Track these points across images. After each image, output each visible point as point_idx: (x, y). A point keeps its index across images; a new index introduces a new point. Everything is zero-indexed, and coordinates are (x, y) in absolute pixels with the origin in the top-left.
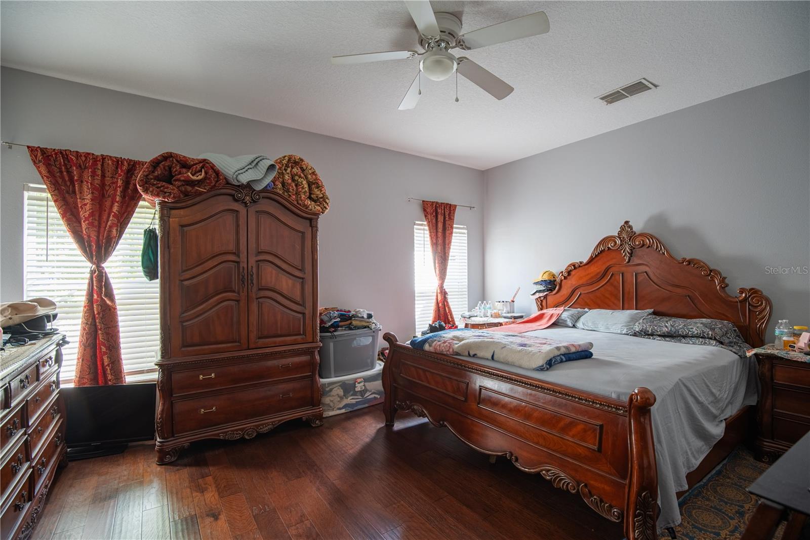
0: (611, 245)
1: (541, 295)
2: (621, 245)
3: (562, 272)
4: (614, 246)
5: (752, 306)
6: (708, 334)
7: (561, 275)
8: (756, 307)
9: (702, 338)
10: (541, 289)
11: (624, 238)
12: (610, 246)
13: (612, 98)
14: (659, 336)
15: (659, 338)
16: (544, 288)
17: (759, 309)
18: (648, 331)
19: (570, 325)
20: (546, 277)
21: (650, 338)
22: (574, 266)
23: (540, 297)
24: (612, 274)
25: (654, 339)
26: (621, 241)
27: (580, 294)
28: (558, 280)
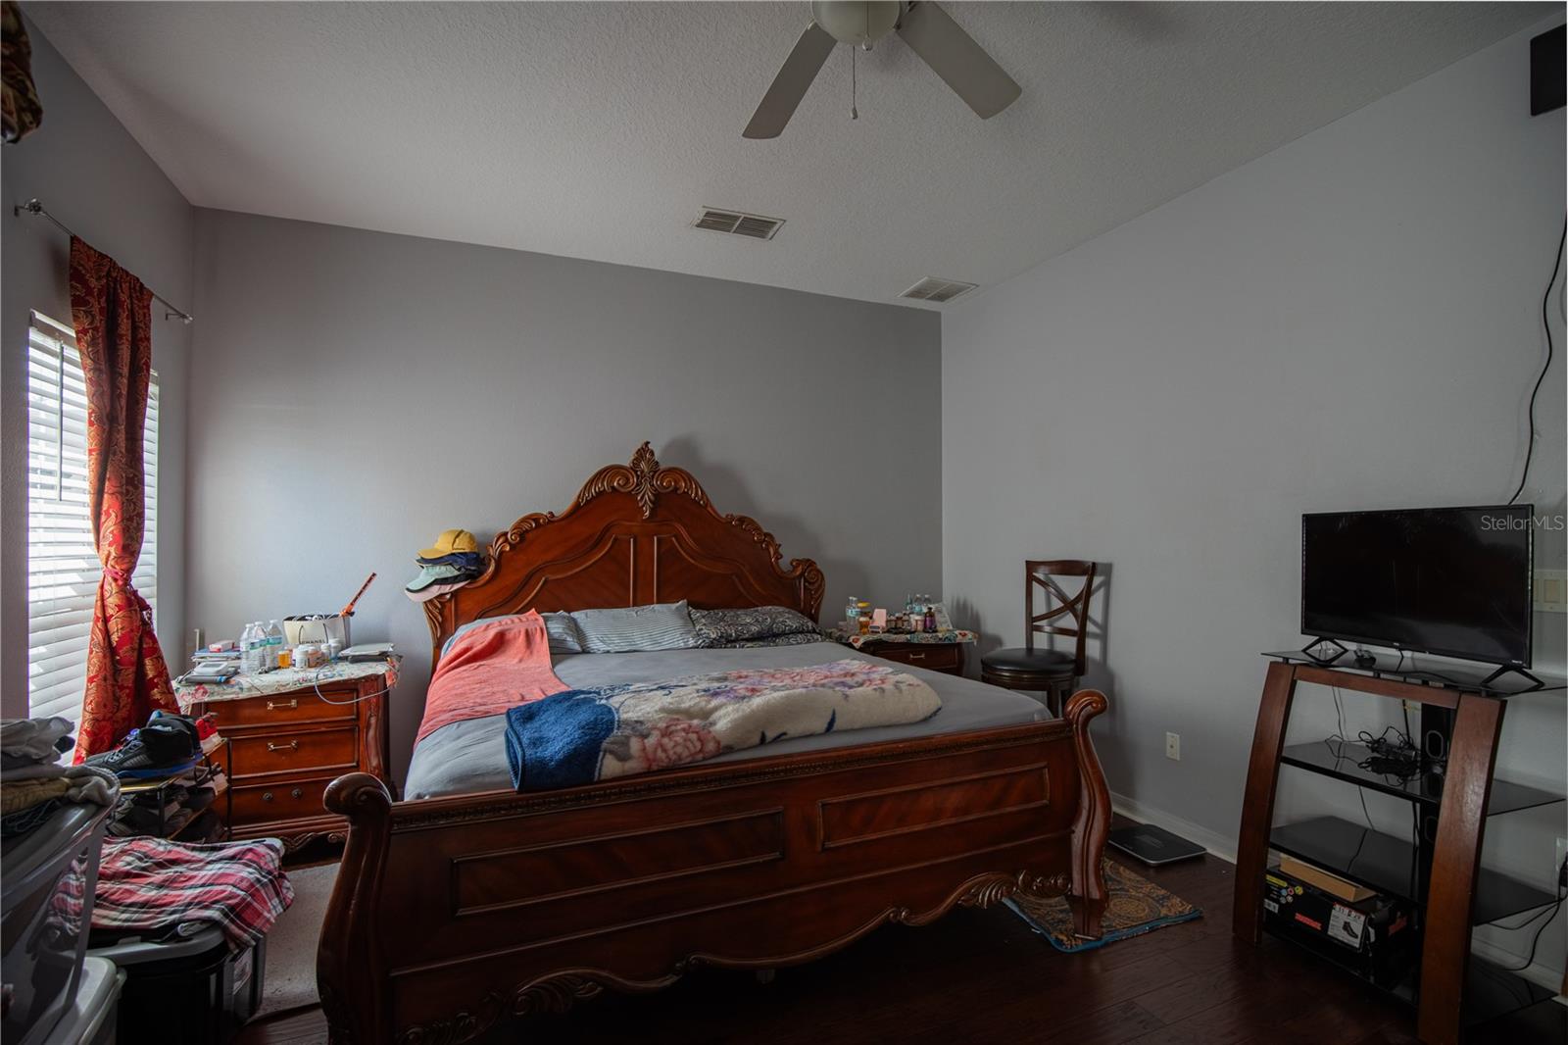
0: (618, 484)
1: (447, 589)
2: (637, 485)
3: (505, 534)
4: (625, 485)
5: (810, 583)
6: (808, 627)
7: (501, 541)
8: (814, 583)
9: (801, 633)
10: (449, 575)
11: (642, 472)
12: (615, 484)
13: (716, 221)
14: (747, 640)
15: (749, 645)
16: (456, 573)
17: (816, 585)
18: (731, 635)
19: (577, 648)
20: (463, 546)
21: (735, 647)
22: (536, 520)
23: (442, 595)
24: (616, 539)
25: (743, 647)
26: (638, 476)
27: (545, 581)
28: (494, 552)
